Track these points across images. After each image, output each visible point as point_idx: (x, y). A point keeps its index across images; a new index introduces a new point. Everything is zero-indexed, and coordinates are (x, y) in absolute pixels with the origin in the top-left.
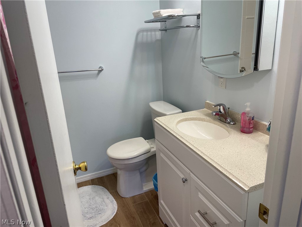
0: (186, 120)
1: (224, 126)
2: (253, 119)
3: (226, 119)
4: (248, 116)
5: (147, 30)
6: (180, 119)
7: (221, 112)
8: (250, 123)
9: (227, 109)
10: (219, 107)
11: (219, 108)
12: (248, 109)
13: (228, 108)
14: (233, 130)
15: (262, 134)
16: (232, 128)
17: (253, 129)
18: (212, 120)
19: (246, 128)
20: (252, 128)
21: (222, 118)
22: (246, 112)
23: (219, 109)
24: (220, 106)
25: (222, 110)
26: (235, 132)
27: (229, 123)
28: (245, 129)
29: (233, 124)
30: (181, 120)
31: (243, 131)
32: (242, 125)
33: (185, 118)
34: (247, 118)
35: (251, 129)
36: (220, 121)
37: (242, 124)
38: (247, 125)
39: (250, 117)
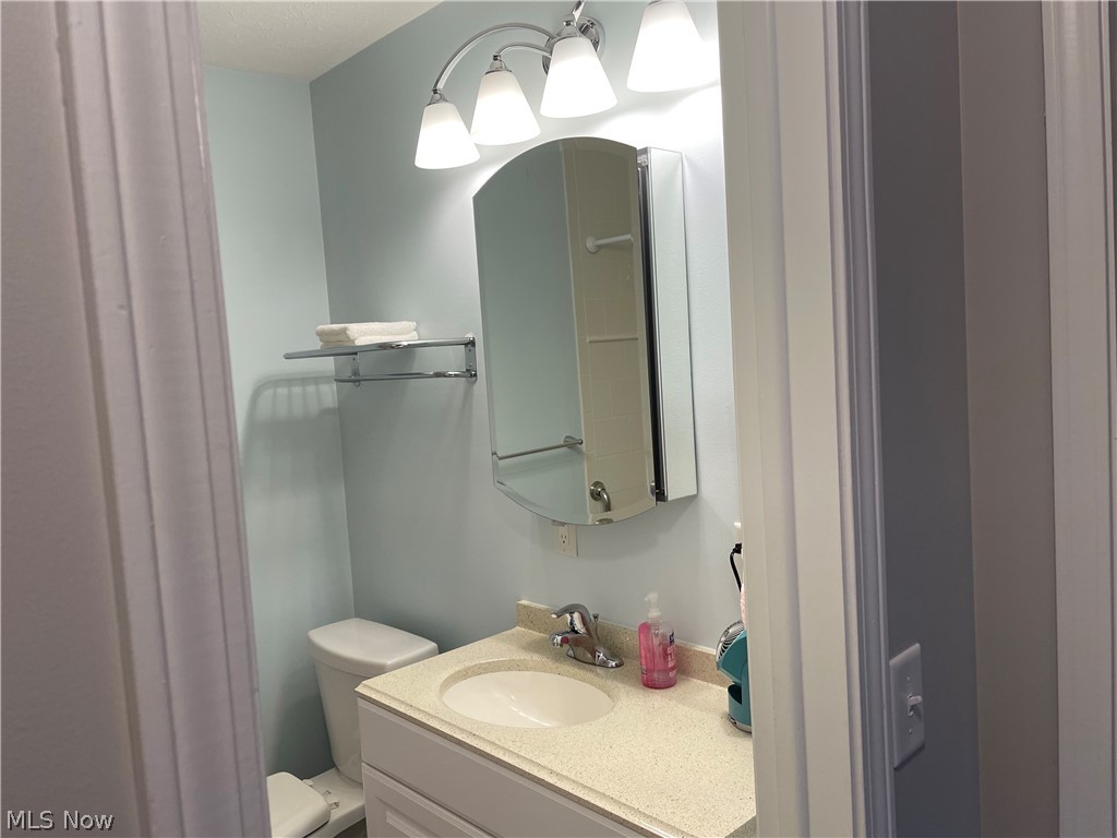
0: (466, 674)
1: (590, 676)
2: (672, 642)
3: (593, 653)
4: (657, 635)
5: (289, 381)
6: (447, 676)
7: (576, 632)
8: (665, 655)
9: (593, 618)
10: (568, 615)
11: (570, 618)
12: (654, 614)
13: (595, 617)
14: (620, 685)
15: (703, 683)
16: (615, 678)
17: (675, 672)
18: (550, 664)
19: (658, 671)
20: (672, 669)
21: (580, 651)
22: (649, 622)
23: (571, 623)
24: (571, 613)
25: (579, 626)
26: (628, 688)
27: (604, 665)
28: (656, 675)
29: (617, 666)
30: (452, 676)
31: (651, 684)
32: (644, 663)
33: (462, 667)
34: (656, 641)
35: (672, 674)
36: (574, 661)
37: (643, 660)
38: (659, 661)
39: (664, 636)
